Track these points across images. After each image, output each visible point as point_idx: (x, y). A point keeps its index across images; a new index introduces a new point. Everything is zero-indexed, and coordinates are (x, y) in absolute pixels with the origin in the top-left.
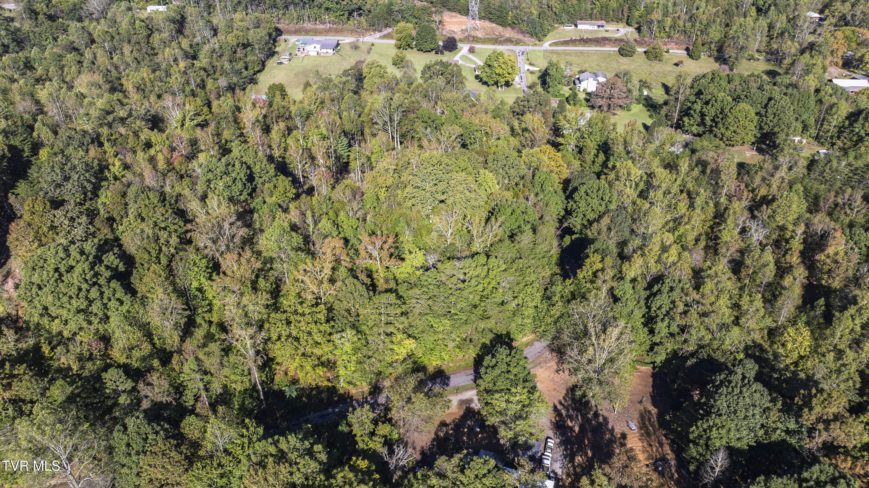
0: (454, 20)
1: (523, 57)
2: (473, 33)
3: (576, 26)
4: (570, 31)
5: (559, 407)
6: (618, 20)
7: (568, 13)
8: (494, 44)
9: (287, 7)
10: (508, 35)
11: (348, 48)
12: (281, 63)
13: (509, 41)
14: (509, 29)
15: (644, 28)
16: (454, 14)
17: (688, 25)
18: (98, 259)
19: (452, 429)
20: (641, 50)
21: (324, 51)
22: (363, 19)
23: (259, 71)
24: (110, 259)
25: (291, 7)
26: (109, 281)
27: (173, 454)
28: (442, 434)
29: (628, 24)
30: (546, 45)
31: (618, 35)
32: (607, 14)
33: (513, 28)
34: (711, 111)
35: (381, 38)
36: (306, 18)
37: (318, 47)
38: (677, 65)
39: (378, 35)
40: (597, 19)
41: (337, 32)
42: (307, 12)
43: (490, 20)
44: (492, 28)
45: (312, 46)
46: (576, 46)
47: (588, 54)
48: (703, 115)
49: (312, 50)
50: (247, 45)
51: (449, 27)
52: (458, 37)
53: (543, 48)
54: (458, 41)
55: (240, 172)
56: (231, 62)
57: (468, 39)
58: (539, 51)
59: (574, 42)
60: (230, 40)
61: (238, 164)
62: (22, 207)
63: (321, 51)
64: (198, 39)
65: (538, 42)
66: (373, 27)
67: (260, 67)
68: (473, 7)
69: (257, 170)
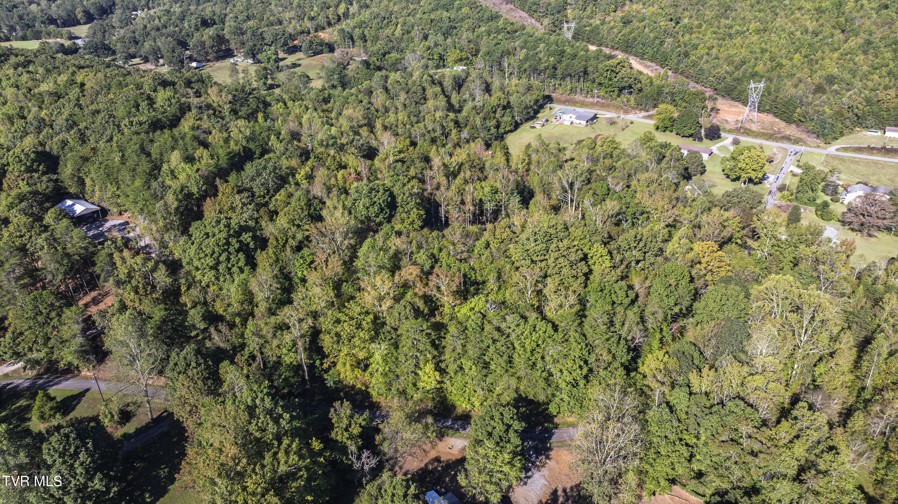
0: (733, 109)
1: (793, 158)
2: (747, 126)
3: (885, 132)
4: (872, 137)
5: (560, 493)
8: (767, 140)
9: (564, 79)
10: (788, 133)
11: (604, 122)
12: (534, 127)
13: (787, 139)
14: (794, 126)
16: (737, 103)
18: (238, 234)
19: (442, 467)
21: (578, 121)
22: (632, 98)
23: (511, 131)
24: (246, 237)
25: (568, 79)
26: (238, 251)
27: (199, 382)
28: (430, 467)
30: (832, 149)
33: (798, 126)
35: (644, 117)
36: (579, 90)
37: (574, 116)
39: (644, 114)
41: (603, 106)
42: (580, 85)
45: (569, 116)
46: (872, 154)
47: (884, 165)
49: (567, 119)
50: (507, 107)
51: (722, 115)
52: (728, 127)
53: (826, 152)
54: (725, 131)
55: (381, 198)
56: (485, 119)
57: (738, 130)
58: (818, 154)
59: (870, 149)
60: (493, 100)
61: (381, 191)
62: (221, 189)
63: (575, 121)
64: (467, 96)
65: (823, 145)
66: (640, 106)
67: (512, 127)
68: (754, 98)
69: (399, 200)
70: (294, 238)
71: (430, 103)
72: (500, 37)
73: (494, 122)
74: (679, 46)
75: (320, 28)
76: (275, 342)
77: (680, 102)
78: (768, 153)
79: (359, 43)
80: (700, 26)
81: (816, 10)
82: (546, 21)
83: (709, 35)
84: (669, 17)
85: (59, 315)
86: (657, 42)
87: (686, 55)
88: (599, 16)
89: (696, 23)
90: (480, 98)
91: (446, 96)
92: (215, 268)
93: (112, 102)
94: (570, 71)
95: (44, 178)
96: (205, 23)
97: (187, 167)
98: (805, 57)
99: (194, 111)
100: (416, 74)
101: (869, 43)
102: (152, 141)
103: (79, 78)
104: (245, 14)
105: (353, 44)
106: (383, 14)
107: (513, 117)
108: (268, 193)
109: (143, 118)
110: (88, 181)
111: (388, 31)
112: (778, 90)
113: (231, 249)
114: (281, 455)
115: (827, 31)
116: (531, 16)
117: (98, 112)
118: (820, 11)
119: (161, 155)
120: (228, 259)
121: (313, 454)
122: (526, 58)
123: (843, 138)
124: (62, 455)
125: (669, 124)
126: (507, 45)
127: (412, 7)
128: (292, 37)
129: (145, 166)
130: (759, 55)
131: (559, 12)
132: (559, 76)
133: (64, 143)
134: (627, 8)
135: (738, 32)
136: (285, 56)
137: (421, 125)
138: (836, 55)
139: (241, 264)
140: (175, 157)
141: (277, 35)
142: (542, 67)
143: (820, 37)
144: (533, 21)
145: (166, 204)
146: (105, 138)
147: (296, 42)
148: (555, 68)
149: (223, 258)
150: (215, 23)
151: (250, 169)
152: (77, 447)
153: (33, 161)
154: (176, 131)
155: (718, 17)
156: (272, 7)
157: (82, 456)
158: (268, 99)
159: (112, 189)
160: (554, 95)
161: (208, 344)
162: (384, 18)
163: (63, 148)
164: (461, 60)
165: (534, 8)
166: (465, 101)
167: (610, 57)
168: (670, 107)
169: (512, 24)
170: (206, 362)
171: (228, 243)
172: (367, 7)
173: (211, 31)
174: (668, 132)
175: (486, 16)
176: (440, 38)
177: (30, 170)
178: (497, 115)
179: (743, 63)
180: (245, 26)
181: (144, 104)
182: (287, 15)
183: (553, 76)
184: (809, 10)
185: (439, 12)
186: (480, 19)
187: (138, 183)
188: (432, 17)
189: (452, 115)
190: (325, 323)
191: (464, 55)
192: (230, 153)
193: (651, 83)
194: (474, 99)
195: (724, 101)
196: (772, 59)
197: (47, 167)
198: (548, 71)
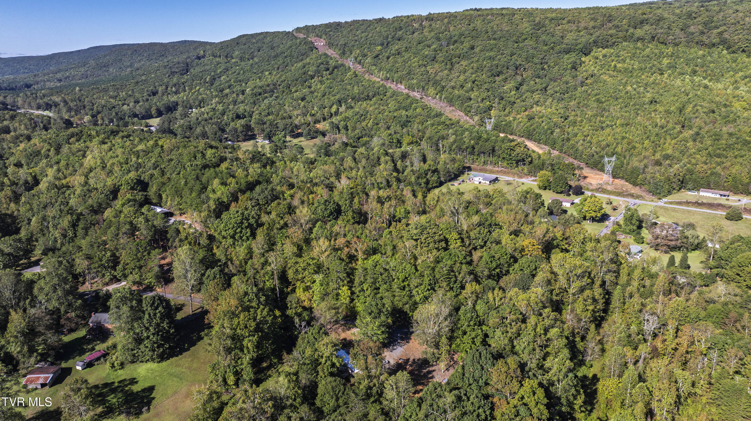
0: (597, 176)
3: (699, 192)
8: (616, 196)
10: (633, 192)
14: (638, 187)
18: (248, 219)
22: (525, 168)
24: (252, 221)
25: (482, 155)
26: (247, 227)
30: (661, 203)
31: (736, 204)
33: (641, 188)
37: (482, 178)
39: (533, 178)
40: (723, 190)
41: (505, 173)
42: (491, 159)
46: (687, 206)
47: (694, 213)
49: (477, 180)
50: (435, 171)
51: (588, 180)
52: (591, 187)
53: (656, 204)
54: (588, 189)
55: (331, 207)
56: (418, 178)
57: (597, 190)
58: (650, 205)
59: (688, 203)
60: (426, 167)
61: (332, 202)
62: (240, 198)
63: (483, 181)
64: (408, 163)
65: (656, 200)
66: (532, 173)
67: (438, 184)
68: (609, 168)
69: (343, 208)
70: (279, 223)
71: (382, 167)
72: (440, 128)
73: (425, 180)
74: (564, 134)
75: (317, 121)
76: (263, 271)
77: (558, 171)
78: (614, 204)
79: (343, 131)
80: (582, 121)
81: (665, 111)
82: (476, 118)
83: (587, 127)
84: (560, 115)
85: (149, 254)
86: (549, 131)
87: (568, 140)
88: (513, 115)
89: (579, 119)
90: (417, 165)
91: (394, 163)
92: (233, 237)
93: (180, 155)
94: (482, 150)
95: (140, 193)
96: (238, 117)
97: (222, 188)
98: (653, 142)
99: (228, 161)
100: (376, 149)
101: (698, 134)
102: (203, 174)
103: (160, 143)
104: (267, 111)
105: (339, 132)
106: (361, 112)
107: (439, 178)
108: (267, 203)
109: (199, 163)
110: (164, 196)
111: (364, 124)
112: (628, 164)
113: (243, 226)
114: (259, 312)
115: (670, 125)
116: (467, 115)
117: (172, 160)
118: (668, 112)
119: (208, 181)
120: (241, 232)
121: (275, 317)
122: (455, 141)
123: (671, 196)
124: (151, 306)
125: (547, 184)
126: (444, 132)
127: (382, 108)
128: (297, 127)
129: (198, 187)
130: (619, 141)
131: (485, 112)
132: (477, 153)
133: (152, 176)
134: (534, 109)
135: (608, 126)
136: (291, 139)
137: (373, 179)
138: (673, 141)
139: (248, 234)
140: (216, 182)
141: (287, 125)
142: (464, 147)
143: (665, 129)
144: (468, 118)
145: (209, 207)
146: (176, 173)
147: (300, 131)
148: (473, 148)
149: (239, 230)
150: (245, 117)
151: (258, 189)
152: (158, 304)
153: (135, 184)
154: (217, 169)
155: (595, 116)
156: (286, 107)
157: (160, 309)
158: (274, 159)
159: (177, 199)
160: (472, 166)
161: (226, 270)
162: (362, 115)
163: (151, 178)
164: (412, 143)
165: (468, 109)
166: (406, 166)
167: (513, 140)
168: (549, 174)
169: (450, 119)
170: (224, 277)
171: (242, 223)
172: (352, 108)
173: (242, 122)
174: (547, 190)
175: (432, 114)
176: (398, 128)
177: (132, 188)
178: (428, 177)
179: (608, 146)
180: (265, 119)
181: (199, 156)
182: (295, 113)
183: (472, 153)
184: (661, 112)
185: (400, 111)
186: (429, 116)
187: (194, 195)
188: (395, 114)
189: (395, 174)
190: (291, 263)
191: (414, 140)
192: (247, 182)
193: (539, 157)
194: (412, 166)
195: (593, 171)
196: (629, 144)
197: (141, 187)
198: (468, 150)
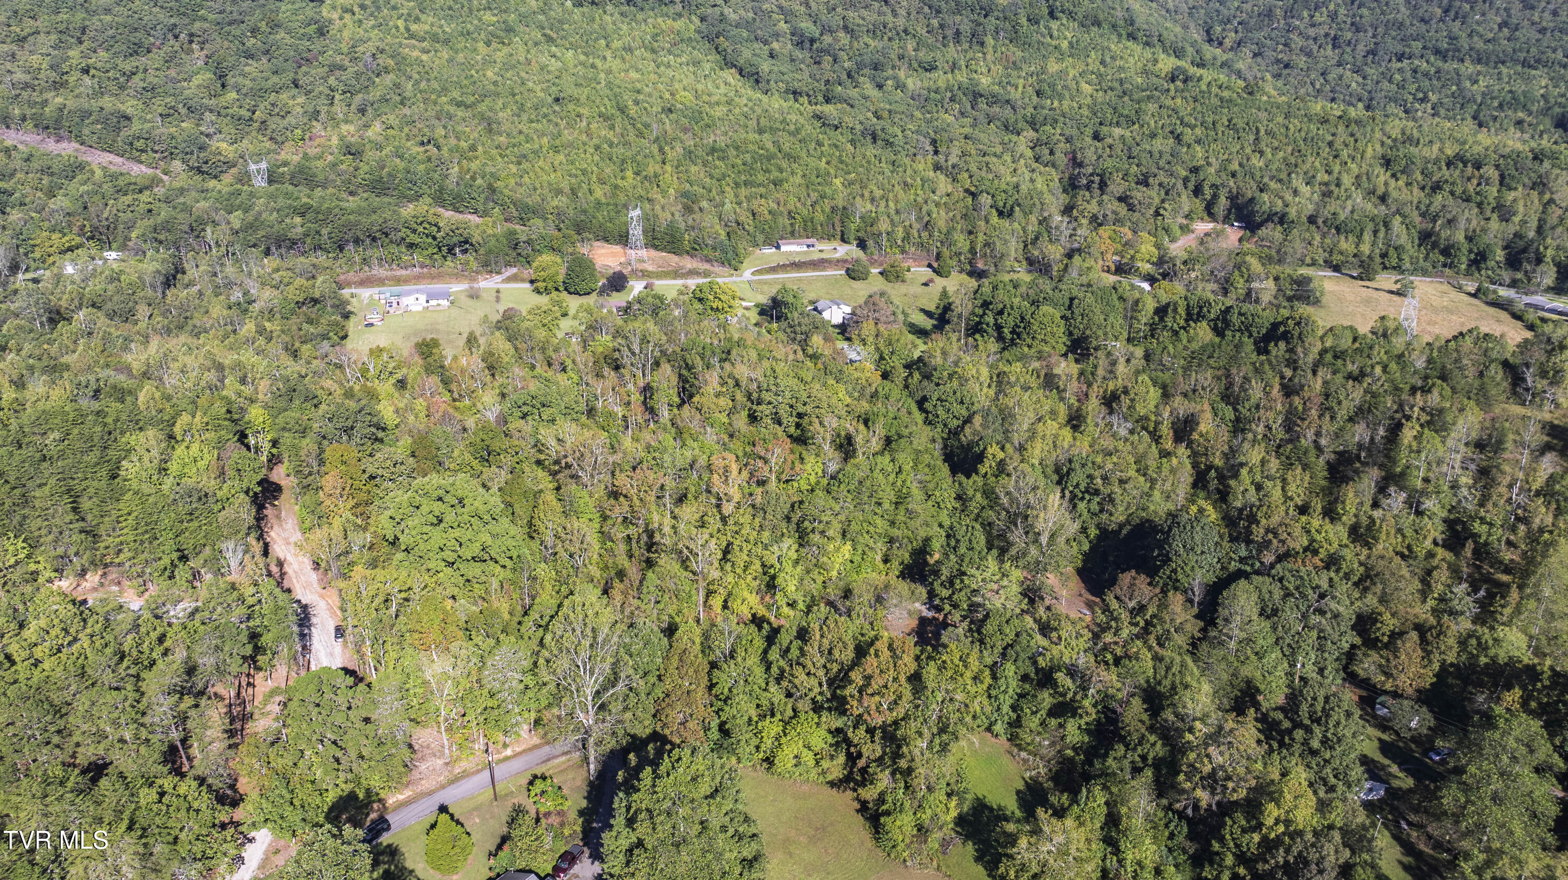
0: (603, 251)
3: (778, 247)
4: (772, 255)
6: (830, 237)
7: (763, 232)
9: (341, 248)
10: (686, 267)
11: (464, 297)
12: (371, 325)
14: (689, 257)
15: (870, 243)
16: (599, 243)
17: (925, 234)
20: (875, 271)
21: (433, 303)
22: (470, 257)
23: (342, 338)
25: (351, 247)
29: (844, 240)
30: (747, 274)
31: (838, 255)
32: (814, 230)
33: (692, 257)
34: (1008, 322)
35: (503, 281)
36: (376, 261)
37: (423, 298)
38: (926, 284)
40: (800, 237)
43: (656, 247)
44: (662, 258)
45: (412, 298)
46: (788, 272)
48: (999, 328)
49: (410, 303)
51: (599, 261)
53: (745, 278)
57: (634, 275)
58: (741, 283)
59: (782, 267)
63: (430, 303)
65: (734, 272)
66: (489, 266)
68: (638, 229)
82: (176, 166)
86: (435, 176)
116: (136, 159)
123: (747, 261)
131: (203, 148)
144: (143, 168)
164: (69, 250)
168: (555, 258)
191: (71, 240)
